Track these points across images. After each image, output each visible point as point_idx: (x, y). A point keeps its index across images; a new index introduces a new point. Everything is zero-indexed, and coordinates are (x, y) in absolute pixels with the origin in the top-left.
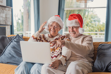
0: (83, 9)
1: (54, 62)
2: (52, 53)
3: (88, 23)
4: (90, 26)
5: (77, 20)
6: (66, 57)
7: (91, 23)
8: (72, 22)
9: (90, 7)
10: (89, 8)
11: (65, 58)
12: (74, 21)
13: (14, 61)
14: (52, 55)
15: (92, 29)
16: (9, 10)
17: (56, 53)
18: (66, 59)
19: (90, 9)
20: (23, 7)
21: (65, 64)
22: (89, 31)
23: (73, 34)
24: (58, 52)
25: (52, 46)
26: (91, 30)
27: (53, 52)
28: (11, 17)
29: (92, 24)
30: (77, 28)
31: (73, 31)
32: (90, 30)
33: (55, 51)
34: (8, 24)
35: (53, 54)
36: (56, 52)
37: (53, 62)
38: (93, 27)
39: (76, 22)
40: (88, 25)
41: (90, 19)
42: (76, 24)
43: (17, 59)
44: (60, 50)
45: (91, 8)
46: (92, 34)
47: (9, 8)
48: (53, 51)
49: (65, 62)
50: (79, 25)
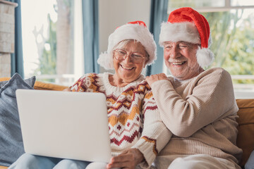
0: (221, 11)
1: (121, 157)
2: (117, 131)
3: (237, 53)
4: (242, 60)
5: (193, 24)
6: (155, 141)
7: (245, 51)
8: (178, 27)
9: (241, 4)
10: (237, 7)
11: (152, 144)
12: (184, 25)
13: (4, 153)
14: (117, 134)
15: (249, 67)
16: (7, 12)
17: (128, 128)
18: (155, 146)
19: (240, 11)
20: (57, 8)
21: (153, 164)
22: (240, 74)
23: (179, 68)
24: (134, 124)
25: (117, 109)
26: (246, 70)
27: (119, 128)
28: (13, 32)
29: (248, 56)
30: (192, 47)
31: (178, 55)
32: (243, 72)
33: (124, 124)
34: (5, 51)
35: (119, 132)
36: (128, 125)
37: (115, 158)
38: (250, 63)
39: (189, 30)
40: (238, 58)
41: (241, 40)
42: (189, 36)
43: (12, 147)
44: (138, 119)
45: (243, 7)
46: (247, 80)
47: (6, 6)
48: (119, 123)
49: (154, 156)
50: (196, 41)
